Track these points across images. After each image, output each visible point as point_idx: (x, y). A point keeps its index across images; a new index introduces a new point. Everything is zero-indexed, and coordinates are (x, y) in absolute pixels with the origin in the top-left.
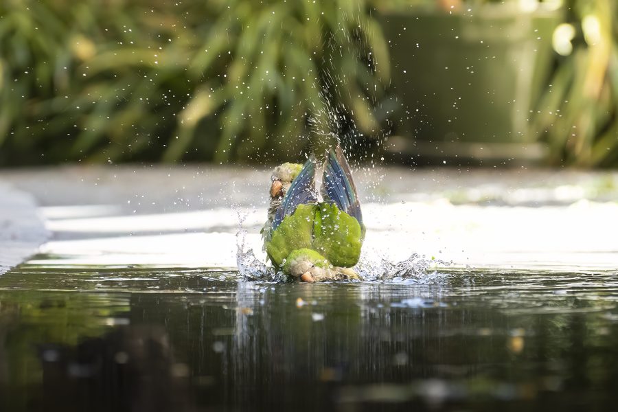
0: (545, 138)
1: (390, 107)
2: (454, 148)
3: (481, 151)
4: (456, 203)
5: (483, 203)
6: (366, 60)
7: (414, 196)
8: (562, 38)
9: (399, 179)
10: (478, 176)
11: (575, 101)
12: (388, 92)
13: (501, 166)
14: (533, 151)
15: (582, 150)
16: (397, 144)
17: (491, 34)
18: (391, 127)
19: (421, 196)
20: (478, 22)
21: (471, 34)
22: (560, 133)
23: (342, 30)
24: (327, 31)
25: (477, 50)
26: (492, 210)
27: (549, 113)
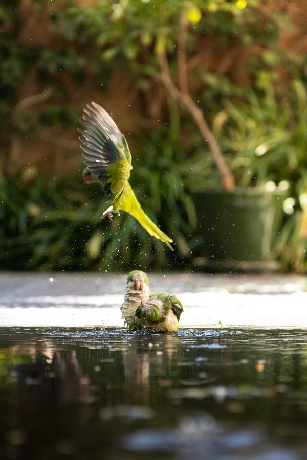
0: (279, 258)
1: (197, 241)
2: (230, 263)
3: (245, 265)
4: (232, 292)
5: (246, 292)
6: (185, 217)
7: (210, 289)
8: (289, 205)
10: (243, 278)
11: (295, 238)
12: (196, 233)
13: (256, 273)
14: (273, 265)
15: (299, 265)
16: (201, 261)
17: (250, 203)
18: (197, 253)
19: (213, 289)
20: (244, 196)
21: (240, 203)
22: (287, 256)
23: (171, 202)
24: (164, 202)
25: (244, 211)
26: (251, 297)
27: (281, 246)
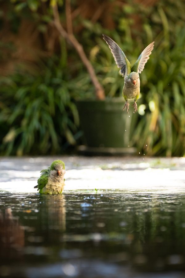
0: (135, 145)
1: (80, 134)
2: (102, 149)
3: (112, 150)
4: (103, 169)
5: (113, 169)
6: (71, 118)
7: (89, 167)
8: (141, 109)
9: (83, 161)
10: (112, 159)
11: (146, 132)
12: (79, 129)
13: (120, 156)
14: (131, 150)
15: (149, 150)
16: (83, 148)
17: (116, 108)
18: (80, 142)
19: (91, 167)
20: (111, 104)
21: (109, 108)
22: (141, 144)
23: (62, 108)
24: (57, 108)
25: (112, 113)
26: (117, 172)
27: (137, 137)
